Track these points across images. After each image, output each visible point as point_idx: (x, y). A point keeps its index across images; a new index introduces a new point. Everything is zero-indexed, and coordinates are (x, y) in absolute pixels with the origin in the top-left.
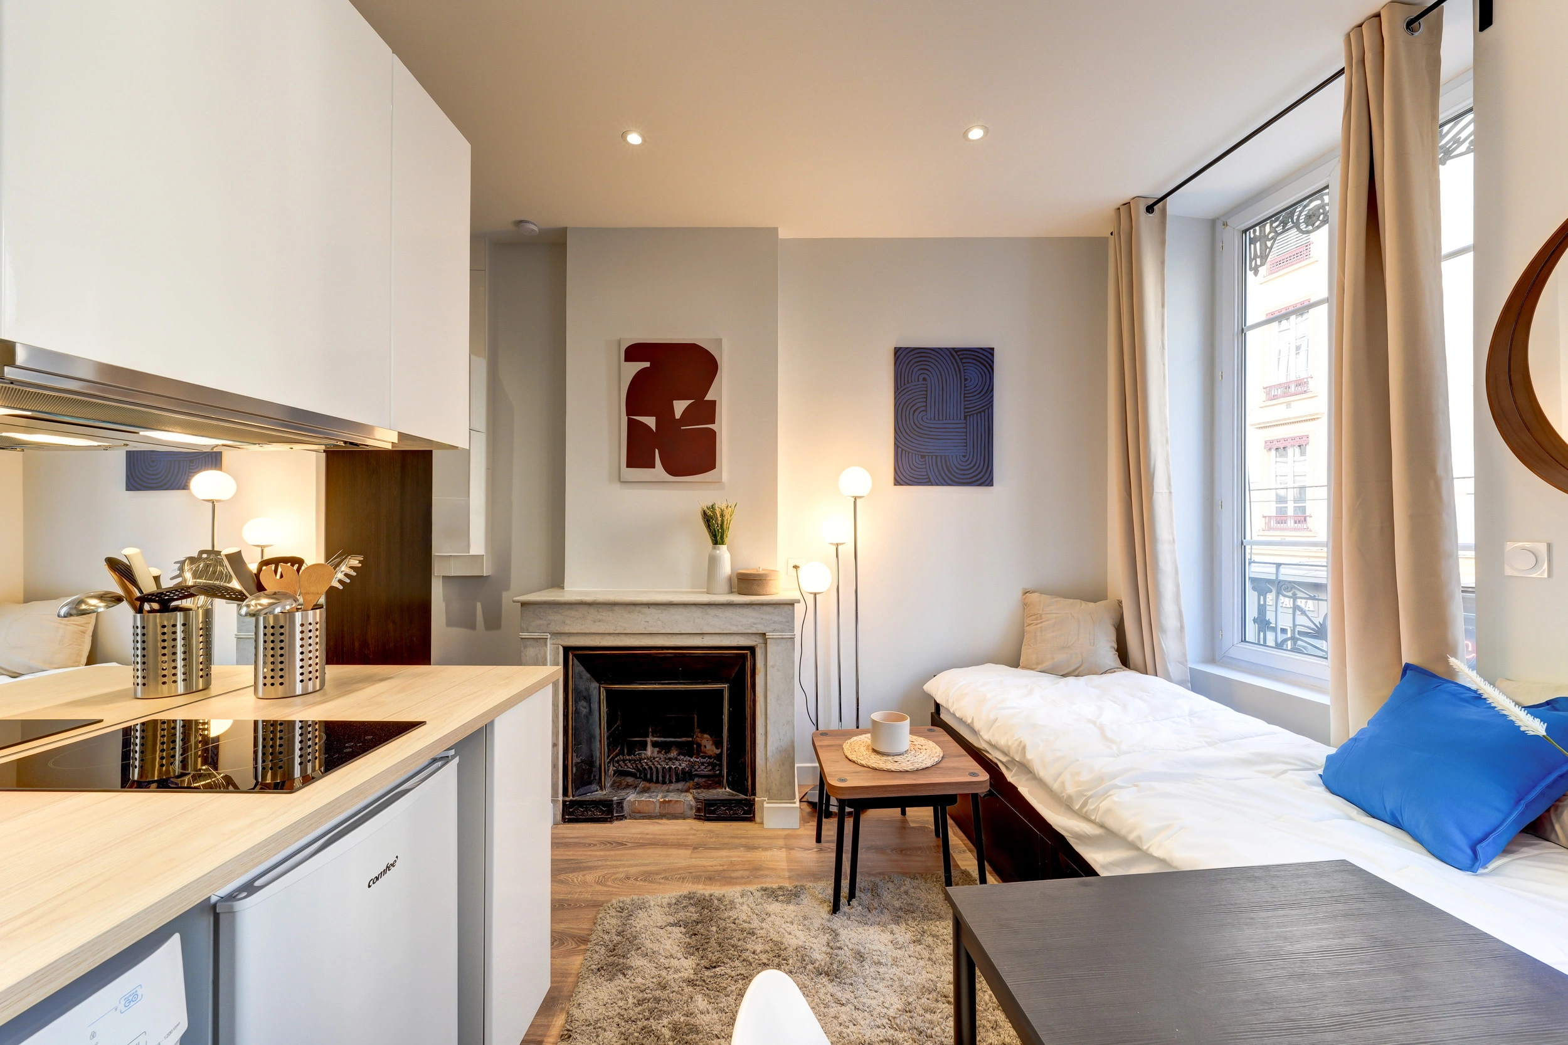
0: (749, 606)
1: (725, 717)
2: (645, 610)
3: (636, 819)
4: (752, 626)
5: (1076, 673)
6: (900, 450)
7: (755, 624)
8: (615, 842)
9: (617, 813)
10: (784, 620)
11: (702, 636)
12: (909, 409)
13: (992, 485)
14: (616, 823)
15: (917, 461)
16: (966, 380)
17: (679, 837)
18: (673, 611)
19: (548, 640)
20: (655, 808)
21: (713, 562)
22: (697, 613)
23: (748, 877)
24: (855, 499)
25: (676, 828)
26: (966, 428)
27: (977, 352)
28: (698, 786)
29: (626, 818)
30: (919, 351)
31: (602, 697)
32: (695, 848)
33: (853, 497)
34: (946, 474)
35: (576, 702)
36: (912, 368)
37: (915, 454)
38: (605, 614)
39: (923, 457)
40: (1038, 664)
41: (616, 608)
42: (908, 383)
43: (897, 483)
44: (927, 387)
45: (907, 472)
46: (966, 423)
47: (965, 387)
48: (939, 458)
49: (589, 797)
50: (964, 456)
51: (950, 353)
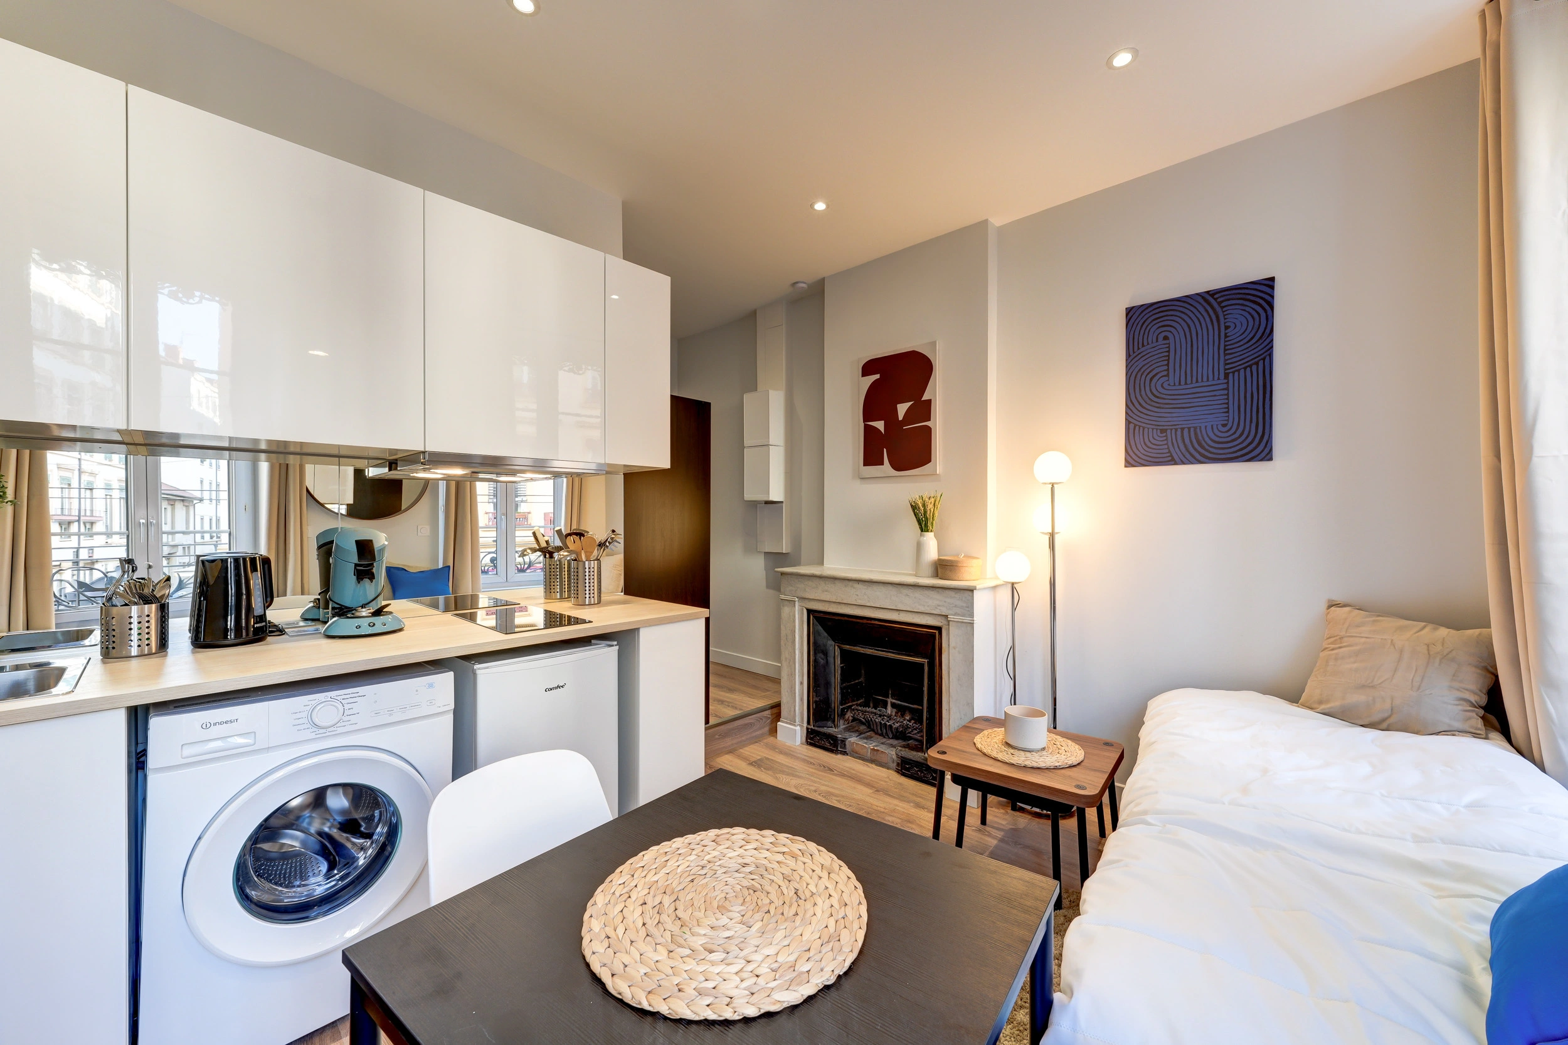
0: (934, 589)
1: (925, 690)
2: (856, 585)
3: (854, 758)
4: (936, 608)
6: (1132, 426)
7: (939, 606)
8: (828, 767)
9: (841, 748)
10: (965, 605)
11: (898, 612)
12: (1144, 376)
13: (1271, 459)
14: (840, 756)
15: (1155, 436)
16: (1227, 328)
18: (875, 587)
19: (797, 603)
20: (867, 752)
21: (919, 547)
22: (893, 591)
24: (1052, 485)
25: (877, 773)
26: (1227, 389)
27: (1247, 288)
28: (908, 747)
29: (847, 754)
30: (1156, 306)
31: (836, 654)
32: (877, 791)
33: (1050, 483)
34: (1196, 449)
35: (815, 654)
36: (1149, 327)
37: (1153, 429)
38: (830, 586)
39: (1162, 431)
40: (1320, 702)
41: (837, 582)
42: (1143, 346)
43: (1128, 464)
44: (1169, 347)
45: (1143, 451)
46: (1228, 383)
47: (1226, 336)
48: (1186, 432)
49: (825, 730)
50: (1224, 425)
51: (1203, 298)
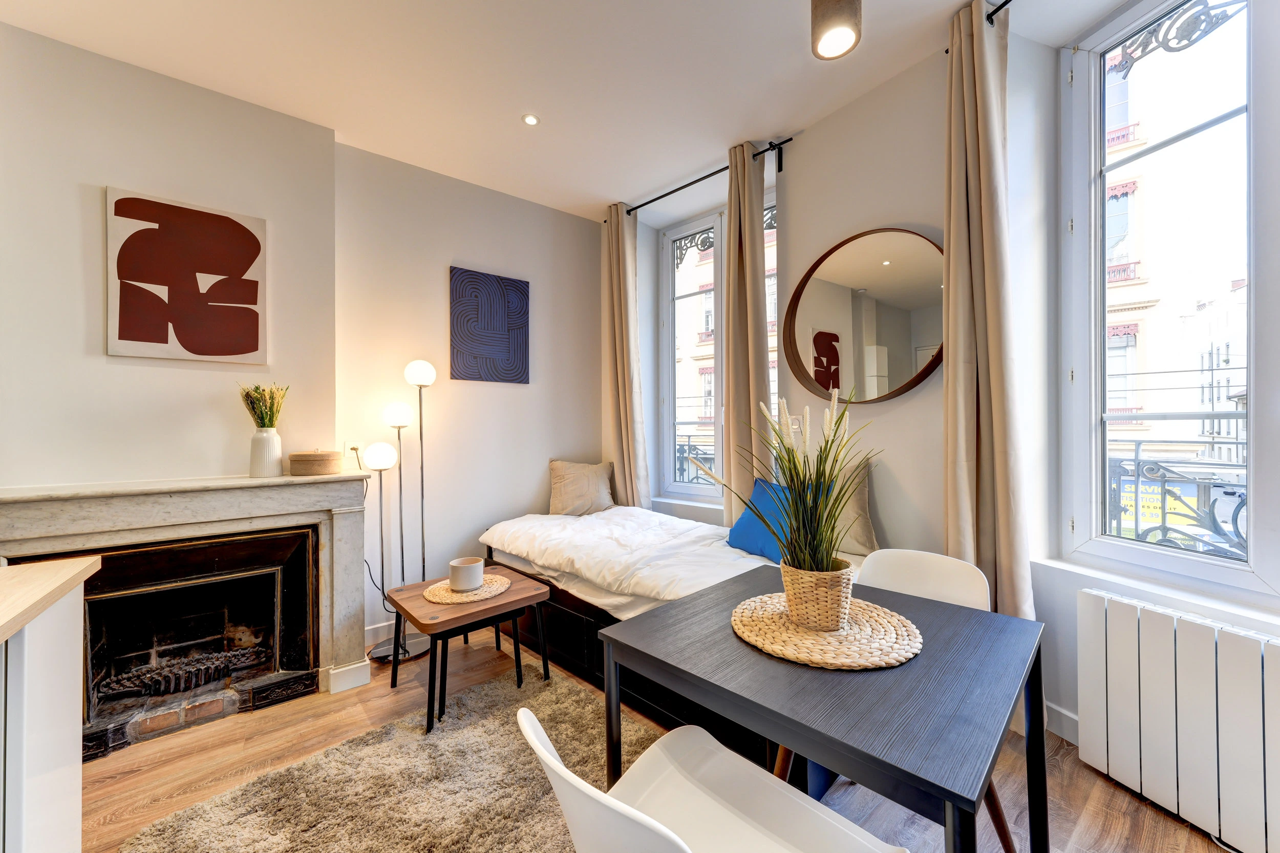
0: (311, 485)
1: (278, 600)
2: (166, 499)
3: (148, 740)
4: (315, 505)
5: (588, 513)
6: (455, 350)
7: (319, 502)
9: (113, 742)
10: (352, 495)
11: (250, 521)
12: (463, 318)
13: (528, 383)
14: (113, 755)
15: (471, 360)
16: (509, 302)
17: (222, 736)
21: (258, 447)
22: (244, 497)
23: (326, 740)
24: (420, 387)
25: (213, 729)
26: (509, 339)
27: (517, 283)
28: (239, 680)
29: (129, 744)
30: (471, 273)
31: (86, 612)
32: (247, 740)
33: (418, 386)
34: (494, 373)
36: (465, 287)
37: (469, 355)
39: (475, 358)
40: (563, 510)
42: (462, 297)
43: (453, 377)
44: (478, 303)
45: (461, 367)
46: (509, 335)
47: (508, 307)
48: (488, 360)
50: (508, 360)
51: (496, 279)
